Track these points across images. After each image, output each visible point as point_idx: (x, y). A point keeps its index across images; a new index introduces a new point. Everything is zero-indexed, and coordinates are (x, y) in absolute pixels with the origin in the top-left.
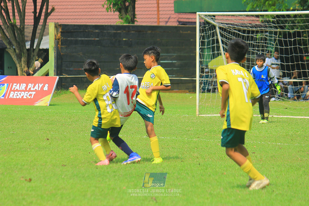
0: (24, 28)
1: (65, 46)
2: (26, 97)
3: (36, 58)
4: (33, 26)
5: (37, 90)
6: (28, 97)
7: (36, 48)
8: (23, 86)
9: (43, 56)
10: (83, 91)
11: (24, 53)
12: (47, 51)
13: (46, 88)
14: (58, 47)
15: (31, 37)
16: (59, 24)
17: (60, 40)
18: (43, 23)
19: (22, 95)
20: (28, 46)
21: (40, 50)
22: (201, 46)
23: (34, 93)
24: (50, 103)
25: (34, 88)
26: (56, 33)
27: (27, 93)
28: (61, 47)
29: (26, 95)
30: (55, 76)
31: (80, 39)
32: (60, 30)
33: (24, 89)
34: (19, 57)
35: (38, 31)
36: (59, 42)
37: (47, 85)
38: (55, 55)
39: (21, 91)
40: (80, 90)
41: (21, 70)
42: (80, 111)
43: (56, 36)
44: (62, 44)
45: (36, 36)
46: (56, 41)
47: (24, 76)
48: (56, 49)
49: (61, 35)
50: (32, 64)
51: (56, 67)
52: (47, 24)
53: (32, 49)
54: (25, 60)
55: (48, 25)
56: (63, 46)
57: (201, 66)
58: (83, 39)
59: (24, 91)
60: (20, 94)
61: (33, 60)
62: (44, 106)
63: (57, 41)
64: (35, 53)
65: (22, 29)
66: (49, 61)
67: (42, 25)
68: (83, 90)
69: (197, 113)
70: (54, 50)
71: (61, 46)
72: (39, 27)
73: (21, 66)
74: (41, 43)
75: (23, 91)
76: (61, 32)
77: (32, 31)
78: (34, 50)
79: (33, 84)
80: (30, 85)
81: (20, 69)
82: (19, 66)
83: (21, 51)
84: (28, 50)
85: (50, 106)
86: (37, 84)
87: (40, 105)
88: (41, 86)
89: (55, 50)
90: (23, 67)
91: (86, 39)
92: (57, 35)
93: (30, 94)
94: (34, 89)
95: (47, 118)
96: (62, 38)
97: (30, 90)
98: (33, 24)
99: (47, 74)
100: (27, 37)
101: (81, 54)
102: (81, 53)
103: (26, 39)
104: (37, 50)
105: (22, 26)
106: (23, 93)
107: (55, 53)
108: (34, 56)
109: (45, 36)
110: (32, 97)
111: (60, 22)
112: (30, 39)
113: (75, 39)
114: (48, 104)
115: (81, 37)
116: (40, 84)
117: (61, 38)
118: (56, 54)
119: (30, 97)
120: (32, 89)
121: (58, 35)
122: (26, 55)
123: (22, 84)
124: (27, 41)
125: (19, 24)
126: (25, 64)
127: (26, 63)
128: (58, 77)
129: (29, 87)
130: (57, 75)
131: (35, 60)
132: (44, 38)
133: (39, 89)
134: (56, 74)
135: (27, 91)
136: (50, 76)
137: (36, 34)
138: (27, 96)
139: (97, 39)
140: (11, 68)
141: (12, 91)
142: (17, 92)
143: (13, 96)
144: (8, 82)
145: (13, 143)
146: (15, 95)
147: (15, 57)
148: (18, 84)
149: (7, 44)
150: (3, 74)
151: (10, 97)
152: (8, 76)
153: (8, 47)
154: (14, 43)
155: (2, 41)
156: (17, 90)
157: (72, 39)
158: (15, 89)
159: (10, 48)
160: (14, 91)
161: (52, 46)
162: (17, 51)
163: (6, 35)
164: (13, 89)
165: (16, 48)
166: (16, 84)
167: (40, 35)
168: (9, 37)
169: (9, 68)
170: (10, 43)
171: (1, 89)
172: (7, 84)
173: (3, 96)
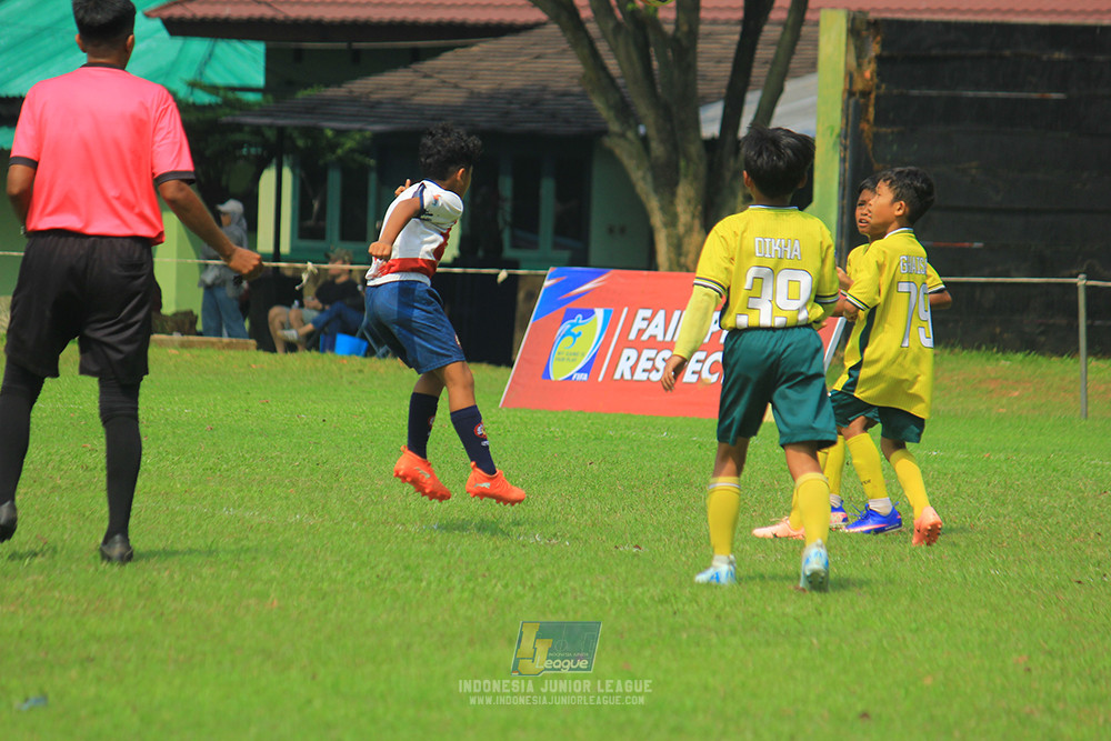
0: (693, 35)
1: (896, 130)
2: (694, 379)
4: (738, 28)
6: (705, 374)
10: (975, 353)
11: (689, 160)
14: (863, 131)
15: (725, 82)
16: (871, 16)
17: (873, 96)
18: (790, 12)
26: (853, 63)
27: (701, 355)
28: (877, 136)
29: (697, 367)
31: (970, 94)
32: (875, 49)
34: (666, 182)
35: (764, 52)
36: (867, 106)
38: (842, 174)
40: (964, 348)
41: (675, 241)
42: (960, 455)
43: (850, 77)
44: (879, 120)
45: (753, 79)
46: (852, 101)
47: (684, 274)
48: (848, 143)
49: (878, 74)
52: (809, 16)
53: (729, 140)
54: (692, 193)
55: (816, 24)
56: (884, 130)
58: (985, 94)
61: (734, 194)
63: (855, 101)
65: (684, 42)
66: (811, 201)
67: (784, 25)
68: (979, 348)
70: (838, 148)
71: (875, 129)
72: (770, 33)
73: (672, 222)
74: (779, 110)
76: (880, 60)
77: (732, 53)
78: (737, 143)
81: (668, 237)
82: (666, 225)
83: (675, 148)
84: (711, 145)
89: (845, 149)
90: (681, 229)
91: (1000, 94)
92: (856, 75)
93: (716, 362)
96: (883, 86)
97: (715, 345)
98: (741, 15)
100: (710, 79)
101: (974, 171)
102: (974, 164)
103: (702, 88)
105: (685, 27)
107: (843, 160)
109: (797, 76)
111: (874, 10)
112: (724, 91)
113: (945, 93)
115: (978, 87)
117: (878, 87)
118: (847, 165)
119: (714, 379)
121: (862, 75)
122: (702, 169)
123: (676, 314)
124: (707, 100)
125: (673, 17)
126: (693, 217)
127: (700, 207)
131: (740, 198)
132: (791, 86)
137: (755, 64)
138: (699, 373)
139: (1055, 96)
140: (623, 230)
141: (631, 345)
142: (651, 353)
143: (633, 369)
144: (613, 302)
145: (634, 603)
146: (644, 364)
147: (644, 178)
148: (661, 314)
149: (612, 114)
150: (580, 259)
151: (617, 376)
152: (613, 272)
153: (615, 127)
154: (642, 107)
155: (583, 95)
156: (653, 343)
157: (933, 93)
158: (645, 337)
159: (622, 135)
160: (639, 346)
161: (833, 130)
162: (658, 149)
163: (604, 68)
164: (632, 336)
165: (653, 133)
166: (648, 313)
167: (771, 71)
168: (620, 82)
169: (611, 230)
170: (625, 111)
171: (575, 336)
172: (605, 312)
173: (580, 371)
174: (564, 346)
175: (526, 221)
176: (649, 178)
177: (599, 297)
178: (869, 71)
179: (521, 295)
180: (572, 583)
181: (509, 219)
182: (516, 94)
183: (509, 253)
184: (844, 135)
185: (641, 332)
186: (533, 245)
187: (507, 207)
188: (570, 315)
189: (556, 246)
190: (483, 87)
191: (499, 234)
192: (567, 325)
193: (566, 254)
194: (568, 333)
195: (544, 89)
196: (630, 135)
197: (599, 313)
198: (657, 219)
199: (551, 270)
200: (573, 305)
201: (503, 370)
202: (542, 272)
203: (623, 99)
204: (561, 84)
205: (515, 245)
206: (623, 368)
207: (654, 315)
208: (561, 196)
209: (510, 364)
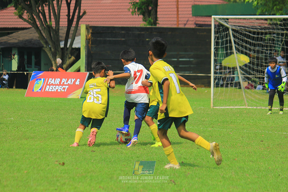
0: (58, 29)
1: (95, 46)
2: (60, 91)
3: (69, 56)
4: (67, 28)
5: (70, 84)
6: (62, 90)
7: (69, 47)
8: (58, 81)
9: (76, 54)
11: (58, 51)
12: (78, 50)
13: (78, 83)
14: (89, 46)
15: (65, 38)
16: (90, 26)
17: (91, 40)
18: (76, 25)
19: (56, 89)
20: (62, 45)
21: (73, 49)
22: (216, 46)
23: (67, 87)
24: (81, 96)
25: (67, 82)
26: (87, 34)
27: (61, 86)
28: (92, 47)
29: (60, 89)
30: (86, 71)
31: (108, 39)
32: (91, 31)
33: (58, 84)
34: (54, 55)
35: (71, 32)
36: (89, 42)
37: (78, 80)
38: (86, 54)
39: (56, 85)
43: (86, 36)
44: (92, 44)
45: (69, 37)
46: (87, 41)
49: (92, 36)
50: (65, 61)
51: (87, 64)
52: (79, 25)
53: (66, 48)
55: (80, 27)
56: (93, 46)
57: (215, 64)
58: (111, 39)
59: (59, 85)
60: (55, 88)
61: (66, 57)
62: (76, 99)
63: (88, 41)
64: (69, 52)
65: (57, 30)
66: (80, 58)
67: (75, 27)
69: (212, 105)
70: (85, 49)
72: (72, 28)
74: (74, 42)
75: (57, 85)
76: (92, 33)
77: (65, 32)
78: (67, 48)
79: (66, 79)
80: (64, 80)
81: (55, 65)
82: (55, 63)
83: (56, 49)
84: (62, 49)
85: (82, 99)
86: (70, 79)
87: (73, 98)
88: (73, 81)
89: (86, 49)
91: (114, 39)
92: (87, 36)
93: (64, 88)
94: (67, 84)
95: (79, 109)
97: (63, 84)
98: (67, 25)
99: (79, 70)
100: (62, 37)
101: (109, 53)
102: (109, 51)
103: (60, 39)
104: (70, 49)
105: (57, 28)
106: (58, 86)
107: (86, 51)
108: (67, 54)
109: (77, 36)
110: (65, 91)
111: (91, 24)
113: (103, 39)
114: (79, 97)
115: (109, 38)
116: (72, 79)
117: (91, 38)
118: (86, 52)
119: (63, 91)
120: (65, 83)
122: (61, 53)
123: (56, 79)
124: (61, 41)
125: (55, 26)
128: (88, 73)
129: (63, 82)
130: (88, 71)
131: (68, 58)
132: (76, 38)
133: (72, 84)
134: (86, 70)
135: (61, 85)
136: (81, 72)
137: (70, 34)
138: (61, 90)
139: (123, 39)
140: (47, 64)
141: (48, 85)
142: (52, 86)
143: (49, 89)
144: (45, 77)
145: (48, 131)
146: (51, 88)
147: (50, 55)
148: (54, 79)
149: (44, 44)
150: (40, 70)
151: (46, 91)
152: (44, 72)
153: (45, 46)
154: (50, 42)
155: (39, 40)
156: (52, 84)
157: (101, 39)
158: (51, 83)
159: (46, 47)
160: (50, 85)
161: (84, 46)
162: (53, 50)
163: (43, 35)
164: (48, 83)
165: (52, 47)
166: (51, 79)
167: (73, 36)
168: (45, 38)
169: (45, 64)
170: (47, 43)
171: (38, 84)
172: (44, 79)
173: (39, 90)
174: (36, 85)
175: (29, 63)
176: (51, 55)
177: (42, 76)
178: (90, 35)
179: (29, 76)
180: (37, 128)
181: (26, 63)
182: (27, 40)
183: (26, 69)
184: (86, 47)
185: (50, 83)
186: (31, 67)
187: (26, 61)
188: (37, 80)
189: (35, 67)
190: (21, 39)
191: (25, 65)
192: (36, 82)
193: (37, 69)
194: (37, 83)
195: (32, 39)
196: (48, 47)
197: (42, 79)
198: (53, 62)
199: (33, 72)
200: (37, 78)
201: (26, 90)
202: (32, 72)
203: (46, 40)
204: (34, 38)
205: (28, 67)
206: (47, 89)
207: (52, 79)
208: (35, 58)
209: (27, 89)
